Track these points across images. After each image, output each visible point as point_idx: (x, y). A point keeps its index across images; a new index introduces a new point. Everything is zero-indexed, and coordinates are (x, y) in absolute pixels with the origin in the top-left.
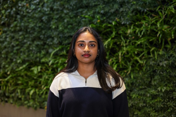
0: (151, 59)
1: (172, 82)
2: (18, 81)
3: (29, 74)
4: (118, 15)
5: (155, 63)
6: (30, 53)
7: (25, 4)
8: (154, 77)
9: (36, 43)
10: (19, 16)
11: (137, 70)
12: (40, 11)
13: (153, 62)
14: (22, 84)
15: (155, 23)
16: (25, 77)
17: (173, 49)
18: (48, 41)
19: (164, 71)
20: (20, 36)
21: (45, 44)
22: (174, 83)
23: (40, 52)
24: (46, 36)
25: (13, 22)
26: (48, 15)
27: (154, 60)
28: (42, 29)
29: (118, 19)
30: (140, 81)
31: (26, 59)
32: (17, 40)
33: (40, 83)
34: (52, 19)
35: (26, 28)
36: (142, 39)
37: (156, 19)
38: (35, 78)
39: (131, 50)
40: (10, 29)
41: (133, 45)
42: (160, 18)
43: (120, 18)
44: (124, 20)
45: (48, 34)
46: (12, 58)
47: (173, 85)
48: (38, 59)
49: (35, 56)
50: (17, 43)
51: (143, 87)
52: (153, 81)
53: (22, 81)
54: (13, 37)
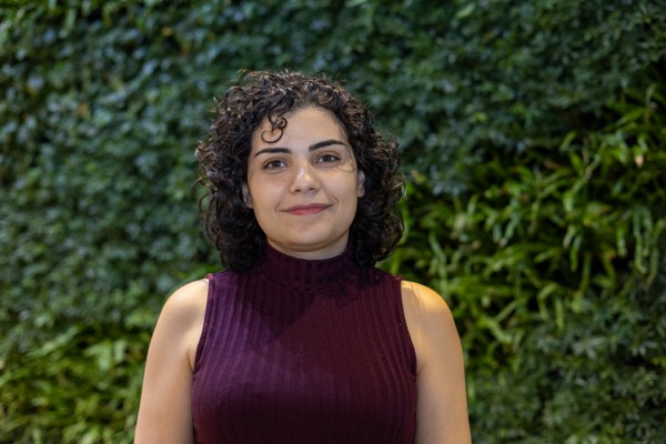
0: (542, 329)
1: (620, 417)
2: (35, 396)
3: (79, 369)
4: (420, 160)
5: (556, 342)
6: (86, 288)
7: (74, 105)
8: (551, 397)
9: (110, 252)
10: (47, 150)
11: (488, 366)
12: (129, 135)
13: (550, 339)
14: (51, 408)
15: (557, 195)
16: (63, 382)
17: (623, 293)
18: (158, 248)
19: (590, 376)
20: (51, 223)
21: (143, 257)
22: (626, 422)
23: (125, 288)
24: (148, 228)
25: (25, 172)
26: (158, 148)
27: (553, 332)
28: (136, 201)
29: (421, 173)
30: (502, 409)
31: (72, 311)
32: (38, 239)
33: (120, 406)
34: (175, 163)
35: (76, 194)
36: (509, 250)
37: (560, 178)
38: (103, 385)
39: (468, 291)
40: (13, 195)
41: (473, 271)
42: (575, 175)
43: (427, 172)
44: (442, 179)
45: (158, 223)
46: (16, 307)
47: (624, 430)
48: (116, 316)
49: (105, 302)
50: (38, 249)
51: (512, 433)
52: (547, 411)
53: (52, 395)
54: (23, 229)
